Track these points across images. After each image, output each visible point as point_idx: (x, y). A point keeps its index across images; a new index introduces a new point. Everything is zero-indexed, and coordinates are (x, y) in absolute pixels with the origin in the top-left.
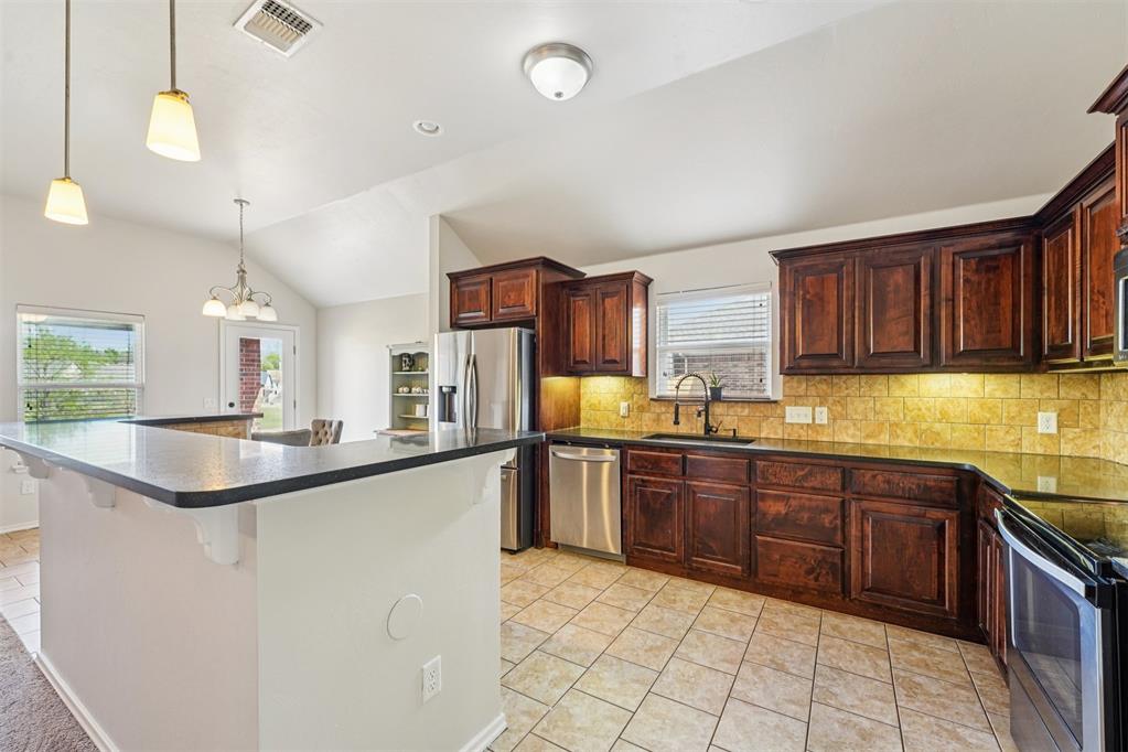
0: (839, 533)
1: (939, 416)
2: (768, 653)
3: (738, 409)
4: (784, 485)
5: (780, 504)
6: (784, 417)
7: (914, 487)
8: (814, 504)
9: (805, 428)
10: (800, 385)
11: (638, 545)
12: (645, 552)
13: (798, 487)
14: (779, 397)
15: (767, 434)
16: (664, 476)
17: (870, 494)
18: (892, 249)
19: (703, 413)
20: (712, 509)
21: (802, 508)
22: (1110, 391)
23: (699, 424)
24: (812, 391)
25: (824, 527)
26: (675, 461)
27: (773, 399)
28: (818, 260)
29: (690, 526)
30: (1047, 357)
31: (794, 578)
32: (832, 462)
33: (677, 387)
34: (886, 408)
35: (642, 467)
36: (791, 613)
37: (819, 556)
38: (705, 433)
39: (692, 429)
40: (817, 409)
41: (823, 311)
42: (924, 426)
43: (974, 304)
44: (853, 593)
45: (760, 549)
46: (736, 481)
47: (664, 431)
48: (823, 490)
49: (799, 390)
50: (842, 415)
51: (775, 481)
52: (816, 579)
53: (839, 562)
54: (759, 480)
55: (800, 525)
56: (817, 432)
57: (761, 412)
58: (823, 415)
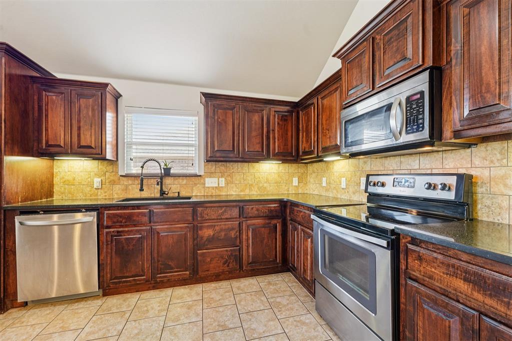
0: (238, 239)
1: (266, 180)
2: (215, 321)
3: (180, 180)
4: (212, 219)
5: (210, 230)
6: (205, 184)
7: (267, 211)
8: (227, 227)
9: (215, 189)
10: (212, 167)
11: (114, 279)
12: (120, 282)
13: (220, 219)
14: (202, 173)
15: (197, 194)
16: (135, 226)
17: (251, 217)
18: (253, 105)
19: (160, 183)
20: (171, 241)
21: (222, 230)
22: (311, 170)
23: (156, 191)
24: (218, 170)
25: (231, 238)
26: (143, 214)
27: (198, 174)
28: (224, 102)
29: (156, 255)
30: (301, 156)
31: (217, 269)
32: (234, 204)
33: (142, 167)
34: (247, 178)
35: (118, 222)
36: (217, 289)
37: (229, 253)
38: (161, 196)
39: (151, 194)
40: (220, 179)
41: (226, 128)
42: (261, 185)
43: (280, 133)
44: (244, 267)
45: (199, 258)
46: (185, 221)
47: (131, 196)
48: (231, 218)
49: (212, 169)
50: (231, 182)
51: (207, 218)
52: (228, 266)
53: (238, 254)
54: (199, 219)
55: (221, 239)
56: (220, 190)
57: (193, 181)
58: (222, 182)
